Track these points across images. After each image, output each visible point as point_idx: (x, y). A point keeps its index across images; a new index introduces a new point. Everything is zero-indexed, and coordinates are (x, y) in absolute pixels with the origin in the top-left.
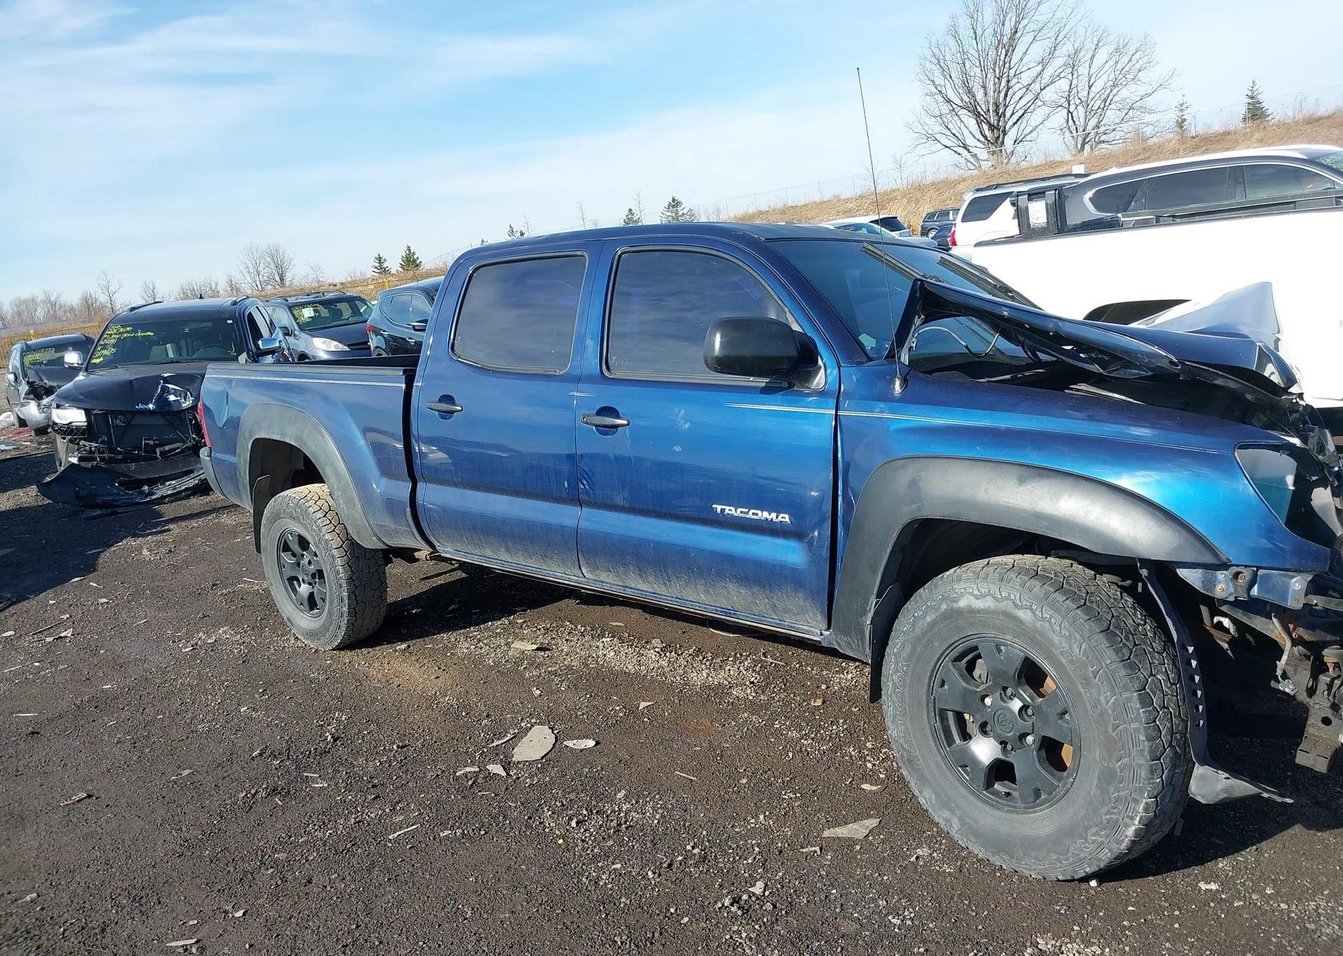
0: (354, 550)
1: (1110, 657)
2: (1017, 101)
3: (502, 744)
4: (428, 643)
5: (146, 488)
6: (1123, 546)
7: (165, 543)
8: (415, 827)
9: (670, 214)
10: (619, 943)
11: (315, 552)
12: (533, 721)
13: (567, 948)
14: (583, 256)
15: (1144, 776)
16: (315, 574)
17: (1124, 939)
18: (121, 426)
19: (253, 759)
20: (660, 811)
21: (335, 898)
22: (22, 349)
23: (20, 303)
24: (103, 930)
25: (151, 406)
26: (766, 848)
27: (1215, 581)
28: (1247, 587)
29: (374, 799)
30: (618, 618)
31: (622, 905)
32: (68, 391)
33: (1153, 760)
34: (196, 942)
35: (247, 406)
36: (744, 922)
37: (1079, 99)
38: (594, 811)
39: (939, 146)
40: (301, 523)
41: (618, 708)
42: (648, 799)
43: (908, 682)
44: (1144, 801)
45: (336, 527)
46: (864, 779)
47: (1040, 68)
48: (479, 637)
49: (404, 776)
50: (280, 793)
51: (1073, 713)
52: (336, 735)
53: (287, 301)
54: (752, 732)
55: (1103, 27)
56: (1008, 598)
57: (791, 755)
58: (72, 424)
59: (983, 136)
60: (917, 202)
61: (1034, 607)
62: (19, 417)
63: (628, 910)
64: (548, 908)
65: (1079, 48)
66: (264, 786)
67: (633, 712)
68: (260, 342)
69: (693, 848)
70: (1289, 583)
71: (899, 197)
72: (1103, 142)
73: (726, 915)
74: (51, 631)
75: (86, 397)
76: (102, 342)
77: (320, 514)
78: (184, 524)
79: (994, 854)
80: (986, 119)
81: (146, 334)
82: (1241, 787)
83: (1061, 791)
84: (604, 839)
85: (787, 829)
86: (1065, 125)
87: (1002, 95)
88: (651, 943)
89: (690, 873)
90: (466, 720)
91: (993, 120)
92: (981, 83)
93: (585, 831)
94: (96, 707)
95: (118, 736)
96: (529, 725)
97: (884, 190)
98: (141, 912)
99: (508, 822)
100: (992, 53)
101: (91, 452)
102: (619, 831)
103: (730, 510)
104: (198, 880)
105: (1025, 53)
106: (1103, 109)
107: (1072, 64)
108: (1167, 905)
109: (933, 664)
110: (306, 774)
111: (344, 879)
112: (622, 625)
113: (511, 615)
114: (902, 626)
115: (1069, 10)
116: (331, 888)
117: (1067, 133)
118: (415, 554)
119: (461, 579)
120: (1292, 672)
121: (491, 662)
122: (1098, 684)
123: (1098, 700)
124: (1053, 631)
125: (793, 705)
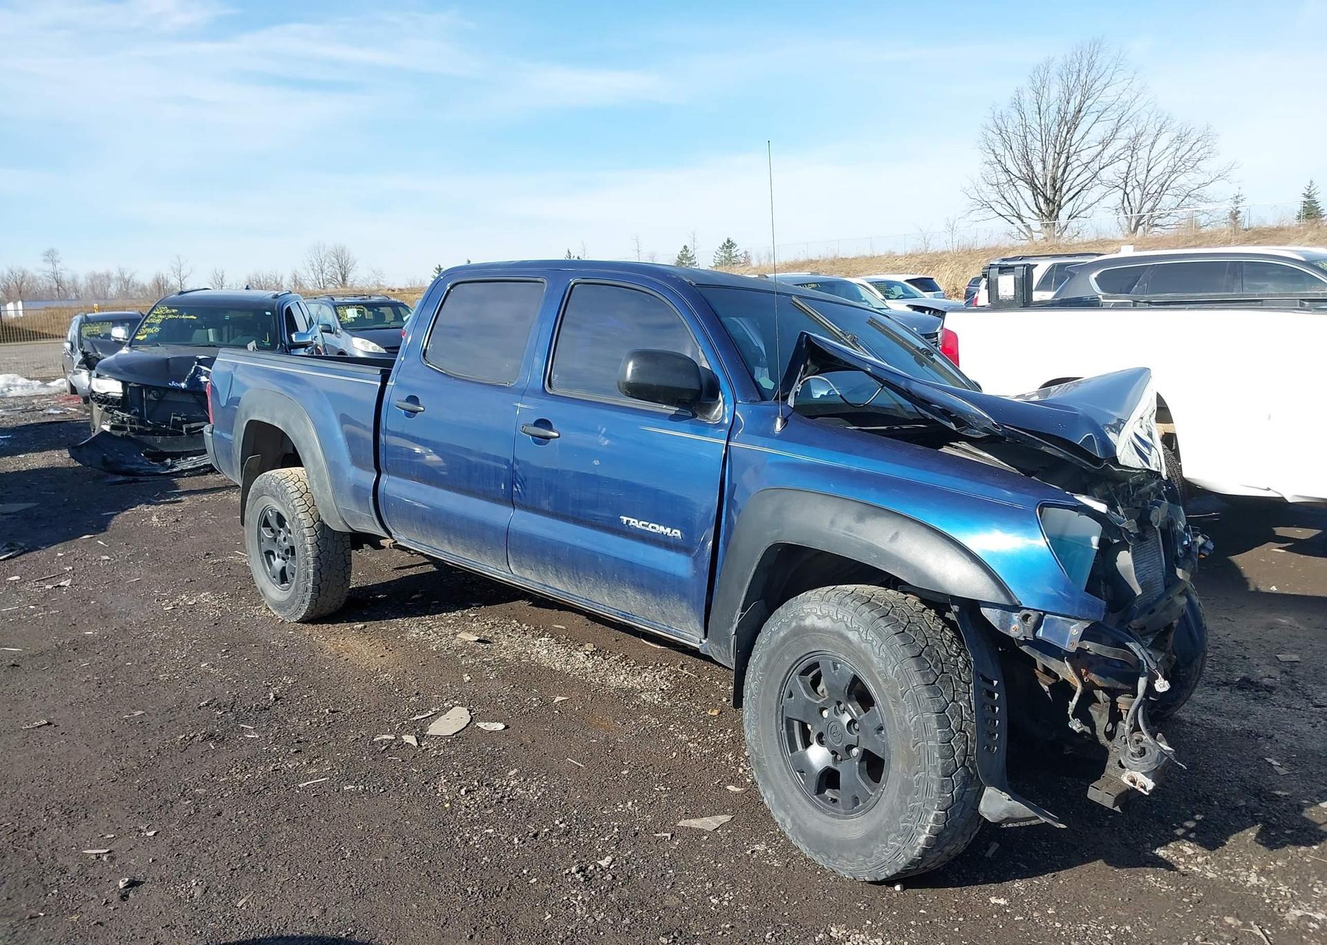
0: (324, 533)
1: (917, 680)
2: (1075, 176)
3: (422, 719)
4: (384, 626)
5: (169, 461)
6: (934, 582)
7: (174, 512)
8: (324, 779)
9: (724, 254)
10: (470, 893)
11: (290, 530)
12: (457, 702)
13: (424, 891)
14: (542, 282)
15: (935, 790)
16: (288, 550)
17: (906, 935)
18: (154, 401)
19: (200, 708)
20: (543, 790)
21: (236, 830)
22: (82, 320)
23: (95, 277)
24: (32, 834)
25: (183, 385)
26: (623, 830)
27: (1010, 622)
28: (1032, 628)
29: (296, 752)
30: (561, 622)
31: (483, 863)
32: (109, 363)
33: (945, 777)
34: (108, 852)
35: (248, 388)
36: (583, 887)
37: (1137, 181)
38: (485, 784)
39: (993, 214)
40: (280, 501)
41: (534, 699)
42: (535, 779)
43: (762, 690)
44: (935, 812)
45: (310, 508)
46: (731, 782)
47: (1100, 147)
48: (431, 625)
49: (328, 736)
50: (215, 739)
51: (887, 730)
52: (279, 696)
53: (334, 300)
54: (647, 732)
55: (1166, 114)
56: (842, 620)
57: (674, 754)
58: (109, 394)
59: (1038, 208)
60: (966, 265)
61: (861, 630)
62: (71, 384)
63: (487, 867)
64: (418, 858)
65: (1141, 132)
66: (203, 732)
67: (546, 704)
68: (293, 336)
69: (561, 823)
70: (1069, 629)
71: (949, 259)
72: (1157, 225)
73: (570, 880)
74: (53, 579)
75: (125, 370)
76: (148, 321)
77: (297, 495)
78: (195, 497)
79: (816, 853)
80: (1042, 192)
81: (189, 317)
82: (1021, 809)
83: (873, 800)
84: (486, 807)
85: (649, 816)
86: (1120, 205)
87: (1061, 170)
88: (497, 896)
89: (551, 845)
90: (397, 695)
91: (1049, 194)
92: (1041, 157)
93: (471, 799)
94: (74, 650)
95: (87, 676)
96: (451, 706)
97: (934, 251)
98: (68, 823)
99: (406, 784)
100: (1055, 129)
101: (123, 422)
102: (501, 802)
103: (634, 522)
104: (124, 803)
105: (1087, 132)
106: (1160, 193)
107: (1133, 148)
108: (955, 911)
109: (784, 675)
110: (242, 725)
111: (249, 815)
112: (564, 628)
113: (465, 609)
114: (762, 639)
115: (1133, 96)
116: (236, 821)
117: (1122, 214)
118: (381, 541)
119: (431, 572)
120: (1097, 717)
121: (434, 647)
122: (904, 703)
123: (904, 717)
124: (874, 653)
125: (692, 713)
